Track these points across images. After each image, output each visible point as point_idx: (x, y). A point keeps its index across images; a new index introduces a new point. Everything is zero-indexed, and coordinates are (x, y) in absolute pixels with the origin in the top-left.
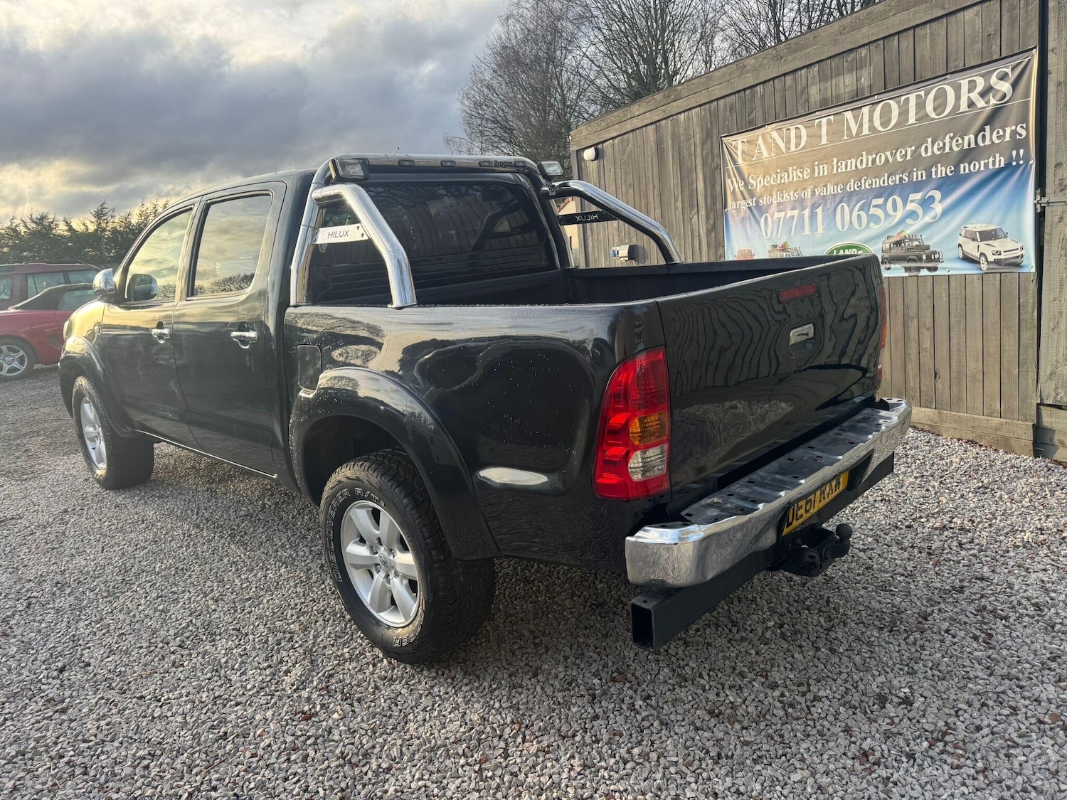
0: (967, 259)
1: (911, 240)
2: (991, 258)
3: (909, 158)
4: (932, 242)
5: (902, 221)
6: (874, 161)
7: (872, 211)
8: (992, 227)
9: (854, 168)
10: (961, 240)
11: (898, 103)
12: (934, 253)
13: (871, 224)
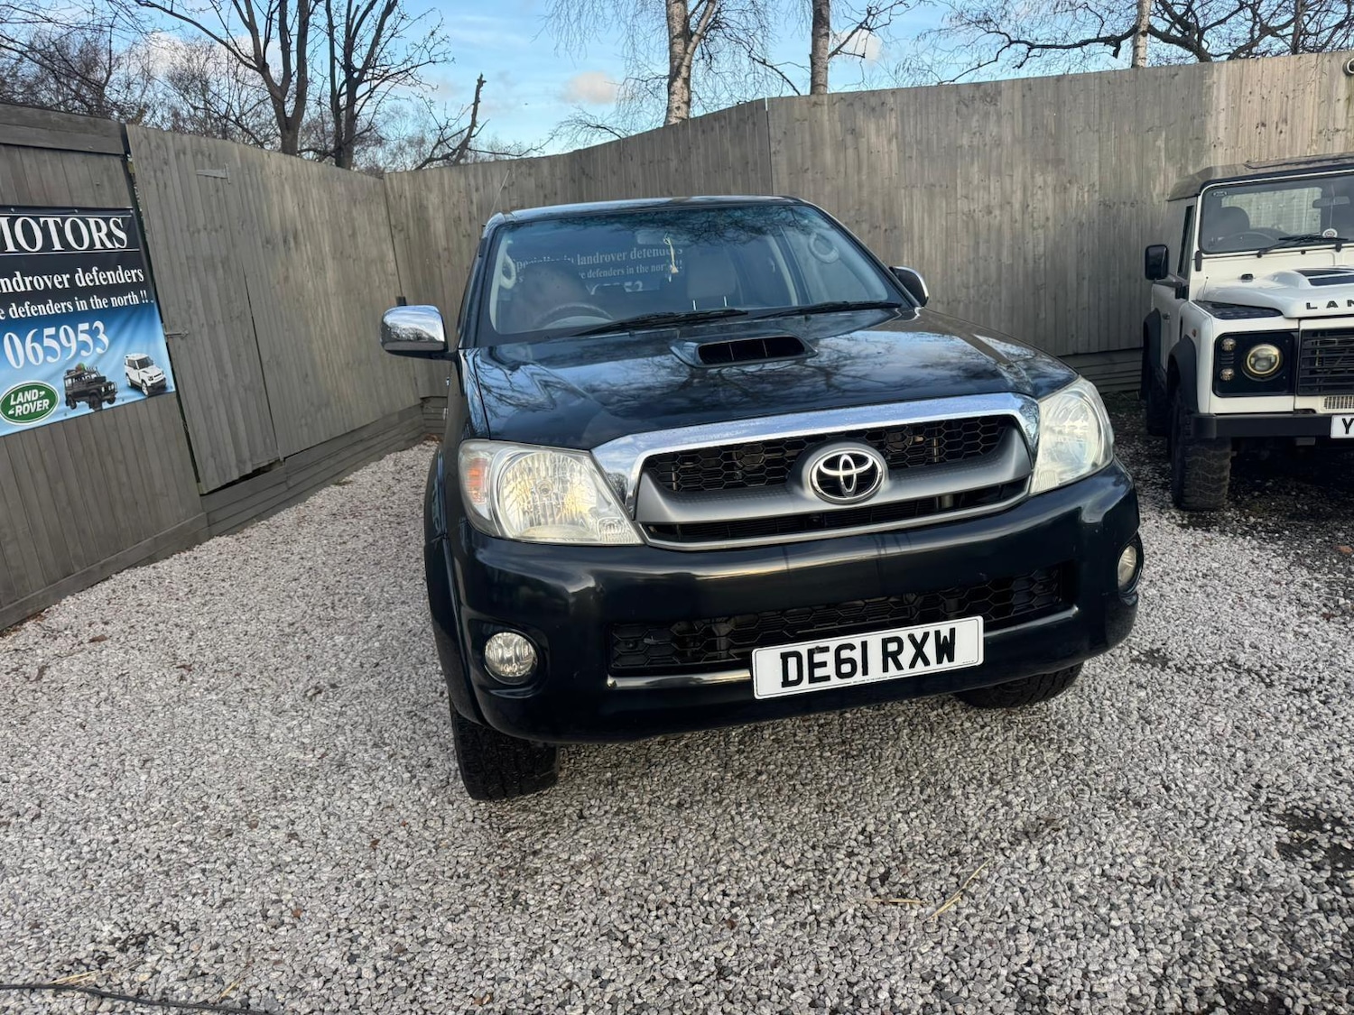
0: (135, 387)
1: (90, 373)
2: (149, 383)
3: (67, 286)
4: (106, 371)
5: (78, 353)
6: (32, 282)
7: (48, 342)
8: (144, 356)
9: (11, 290)
10: (128, 369)
11: (38, 223)
12: (110, 384)
13: (49, 359)
